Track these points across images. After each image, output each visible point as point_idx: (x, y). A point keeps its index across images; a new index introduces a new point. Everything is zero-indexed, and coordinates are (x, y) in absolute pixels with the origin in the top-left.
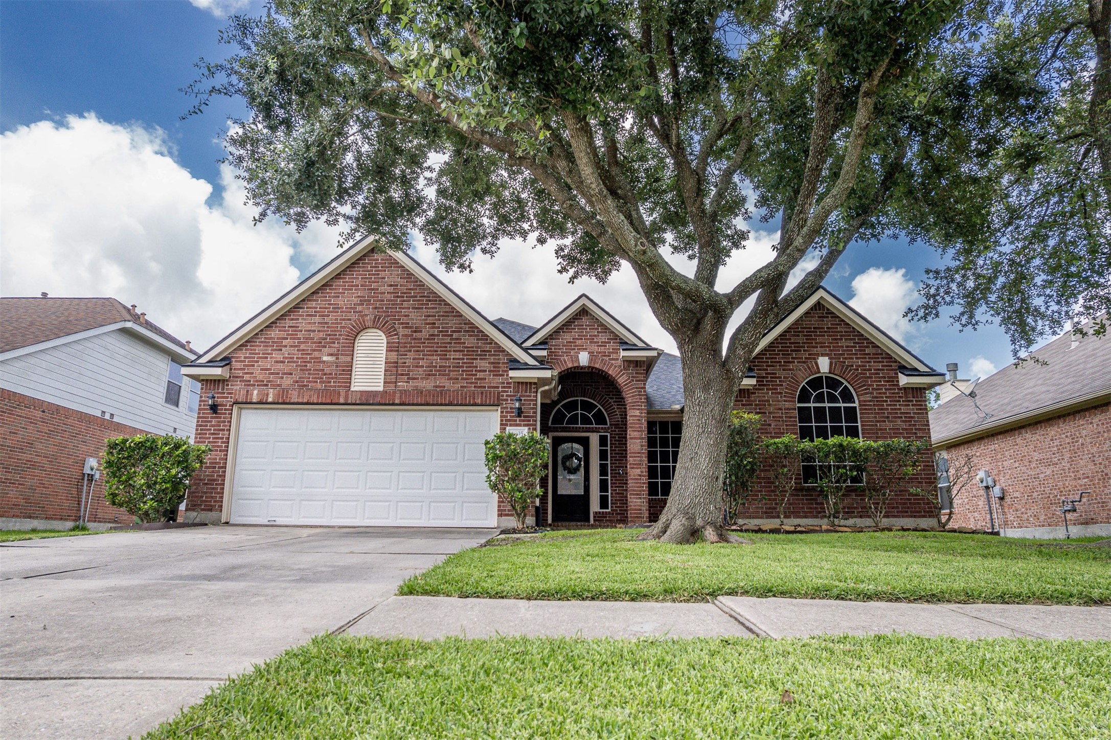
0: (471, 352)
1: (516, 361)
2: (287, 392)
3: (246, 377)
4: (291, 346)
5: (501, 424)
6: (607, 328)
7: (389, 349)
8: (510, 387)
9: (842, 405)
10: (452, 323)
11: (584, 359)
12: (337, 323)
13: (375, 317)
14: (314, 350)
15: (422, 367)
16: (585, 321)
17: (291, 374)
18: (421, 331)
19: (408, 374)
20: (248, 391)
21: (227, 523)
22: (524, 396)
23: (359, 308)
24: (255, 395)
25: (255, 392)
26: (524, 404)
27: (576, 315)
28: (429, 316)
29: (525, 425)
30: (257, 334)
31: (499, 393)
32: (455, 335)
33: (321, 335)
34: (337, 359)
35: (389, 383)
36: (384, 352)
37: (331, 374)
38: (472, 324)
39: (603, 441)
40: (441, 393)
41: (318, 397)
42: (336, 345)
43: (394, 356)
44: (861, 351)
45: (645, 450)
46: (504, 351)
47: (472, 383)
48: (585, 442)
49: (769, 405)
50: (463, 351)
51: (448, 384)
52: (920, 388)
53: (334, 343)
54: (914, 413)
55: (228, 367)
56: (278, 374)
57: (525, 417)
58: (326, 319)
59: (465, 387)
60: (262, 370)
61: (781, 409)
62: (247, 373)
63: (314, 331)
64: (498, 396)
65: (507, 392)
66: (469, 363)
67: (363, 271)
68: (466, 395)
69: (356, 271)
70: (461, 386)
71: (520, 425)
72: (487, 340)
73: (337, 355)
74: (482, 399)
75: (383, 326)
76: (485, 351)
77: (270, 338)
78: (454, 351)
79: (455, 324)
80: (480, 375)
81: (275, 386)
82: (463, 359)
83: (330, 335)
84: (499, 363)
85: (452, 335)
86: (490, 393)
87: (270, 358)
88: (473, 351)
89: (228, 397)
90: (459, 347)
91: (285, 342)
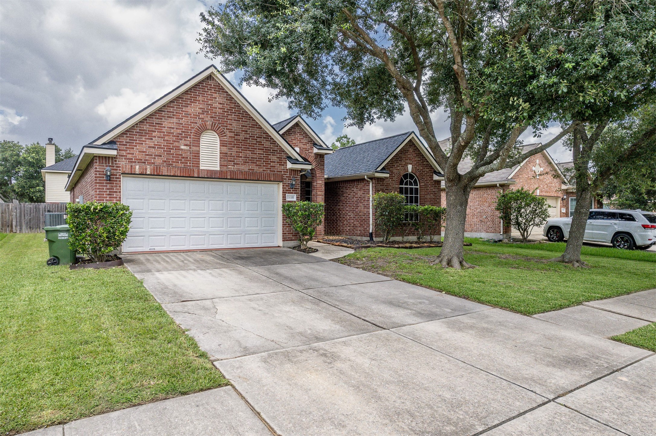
0: (267, 150)
1: (290, 157)
2: (160, 168)
3: (129, 156)
4: (159, 137)
5: (283, 192)
6: (308, 135)
7: (222, 144)
8: (287, 172)
9: (414, 187)
10: (257, 131)
12: (188, 125)
13: (212, 123)
14: (175, 141)
15: (241, 157)
17: (161, 156)
18: (240, 135)
19: (234, 161)
20: (131, 166)
22: (294, 177)
23: (201, 116)
24: (137, 169)
25: (137, 167)
28: (244, 126)
29: (295, 193)
31: (282, 175)
32: (258, 140)
33: (179, 131)
34: (190, 148)
35: (223, 166)
36: (219, 146)
37: (187, 158)
38: (268, 134)
40: (253, 173)
41: (180, 172)
42: (189, 139)
43: (225, 149)
46: (284, 151)
47: (268, 168)
49: (390, 186)
50: (263, 149)
51: (256, 168)
53: (187, 137)
54: (437, 192)
55: (117, 149)
56: (152, 155)
57: (295, 189)
58: (181, 121)
59: (265, 171)
60: (139, 152)
61: (394, 188)
62: (129, 153)
63: (173, 128)
64: (282, 177)
65: (286, 174)
66: (266, 157)
67: (202, 91)
68: (266, 175)
69: (198, 91)
70: (263, 170)
71: (292, 193)
72: (275, 144)
73: (190, 146)
74: (274, 178)
75: (218, 130)
76: (274, 150)
77: (144, 130)
78: (258, 149)
79: (258, 133)
80: (272, 164)
81: (150, 164)
82: (263, 154)
83: (184, 132)
84: (282, 158)
85: (257, 140)
86: (278, 175)
87: (145, 144)
88: (268, 150)
89: (117, 170)
90: (261, 147)
91: (154, 134)
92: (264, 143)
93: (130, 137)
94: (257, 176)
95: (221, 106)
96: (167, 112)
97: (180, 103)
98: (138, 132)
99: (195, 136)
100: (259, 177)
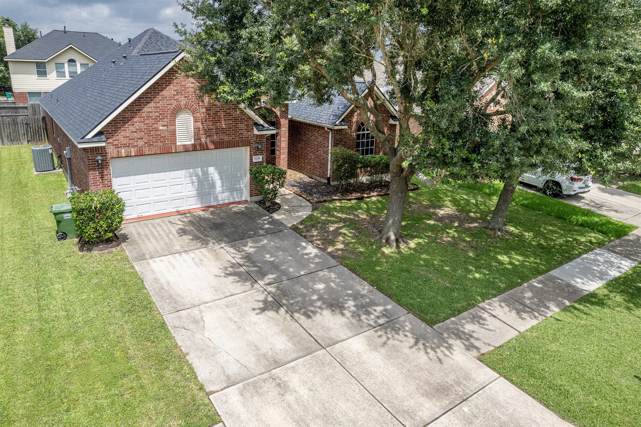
0: (236, 120)
1: (257, 124)
2: (142, 149)
3: (116, 142)
4: (140, 122)
5: (250, 155)
7: (196, 121)
8: (254, 137)
12: (165, 107)
13: (186, 103)
14: (154, 124)
15: (213, 129)
17: (142, 139)
18: (211, 110)
19: (207, 134)
20: (118, 151)
22: (260, 141)
23: (176, 97)
25: (123, 151)
26: (260, 145)
28: (214, 101)
29: (261, 154)
31: (249, 140)
32: (228, 111)
33: (157, 114)
34: (167, 128)
35: (197, 139)
36: (192, 124)
37: (165, 137)
40: (223, 142)
41: (160, 151)
42: (166, 120)
43: (198, 124)
46: (251, 119)
47: (237, 136)
50: (232, 120)
51: (226, 138)
53: (164, 119)
56: (135, 139)
57: (260, 151)
58: (158, 105)
59: (234, 138)
60: (124, 137)
62: (115, 140)
63: (152, 112)
64: (249, 142)
65: (253, 139)
66: (235, 126)
68: (235, 142)
69: (172, 74)
70: (232, 138)
71: (258, 155)
72: (243, 113)
73: (167, 126)
74: (242, 143)
75: (191, 108)
76: (242, 119)
77: (126, 118)
78: (228, 120)
80: (241, 132)
81: (134, 146)
82: (232, 124)
83: (161, 114)
84: (249, 125)
85: (226, 111)
86: (246, 140)
87: (129, 130)
89: (106, 156)
90: (231, 118)
91: (135, 120)
92: (232, 113)
93: (115, 125)
94: (227, 144)
95: (193, 85)
97: (157, 88)
98: (121, 120)
99: (172, 116)
100: (229, 145)
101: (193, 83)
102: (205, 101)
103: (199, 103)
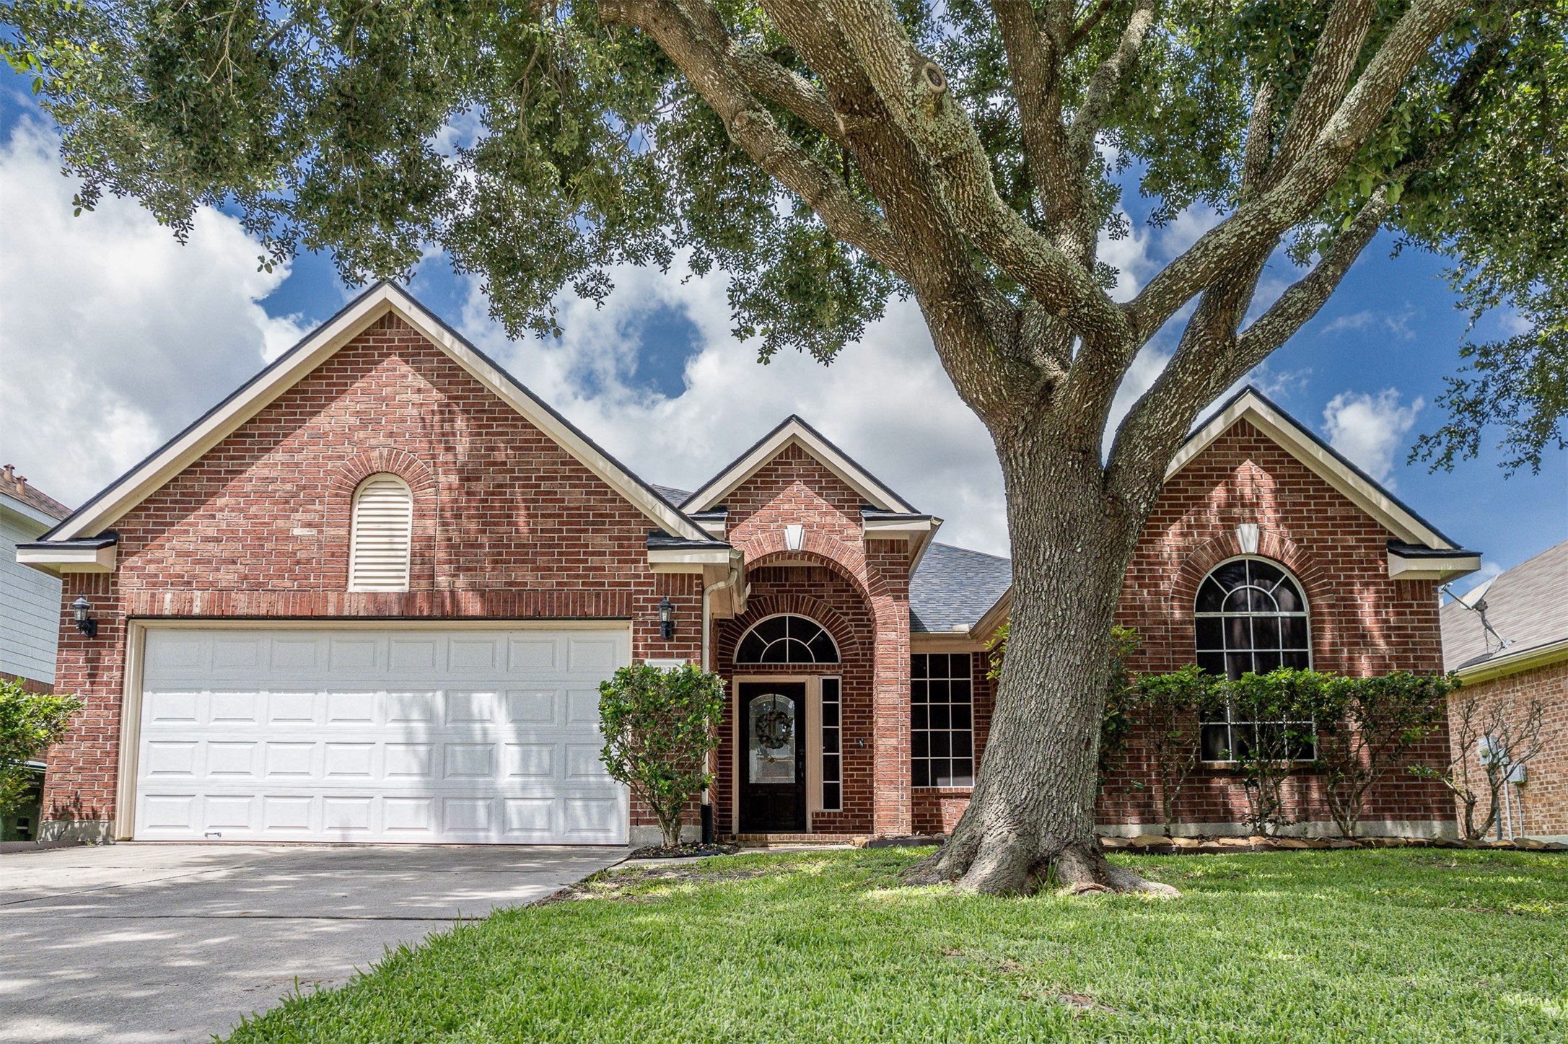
0: (575, 517)
1: (661, 534)
2: (229, 597)
3: (151, 568)
4: (233, 510)
5: (635, 654)
6: (837, 481)
7: (420, 514)
8: (651, 584)
9: (1280, 614)
10: (539, 460)
11: (794, 537)
12: (318, 465)
13: (392, 453)
14: (276, 517)
15: (482, 546)
16: (797, 467)
17: (234, 562)
18: (478, 479)
19: (454, 561)
20: (153, 595)
21: (129, 840)
22: (678, 600)
23: (358, 436)
24: (168, 603)
25: (168, 597)
26: (677, 616)
27: (780, 456)
29: (680, 656)
30: (166, 487)
31: (629, 595)
32: (544, 486)
33: (288, 486)
34: (320, 532)
35: (419, 578)
36: (410, 519)
37: (309, 561)
38: (578, 463)
39: (830, 689)
40: (520, 596)
41: (286, 606)
42: (317, 507)
43: (429, 527)
44: (1318, 511)
45: (906, 704)
46: (639, 515)
47: (577, 576)
48: (797, 692)
49: (1144, 615)
50: (561, 516)
52: (1428, 582)
53: (313, 502)
54: (1414, 629)
55: (115, 548)
57: (679, 639)
58: (298, 457)
59: (565, 584)
60: (178, 554)
61: (1168, 624)
62: (151, 561)
63: (274, 480)
64: (629, 602)
65: (646, 592)
66: (572, 538)
67: (364, 363)
68: (567, 598)
69: (351, 363)
70: (558, 583)
71: (668, 656)
72: (606, 493)
73: (318, 526)
74: (597, 606)
75: (406, 469)
76: (601, 515)
77: (193, 494)
78: (543, 516)
79: (544, 463)
80: (593, 561)
81: (204, 585)
82: (561, 531)
83: (304, 487)
84: (629, 539)
85: (539, 486)
86: (613, 595)
87: (194, 532)
88: (580, 516)
89: (116, 607)
90: (554, 508)
91: (220, 502)
92: (563, 493)
93: (157, 517)
94: (536, 602)
95: (417, 398)
96: (260, 435)
97: (298, 406)
98: (176, 502)
99: (337, 495)
100: (544, 608)
101: (419, 391)
102: (459, 449)
103: (434, 457)
